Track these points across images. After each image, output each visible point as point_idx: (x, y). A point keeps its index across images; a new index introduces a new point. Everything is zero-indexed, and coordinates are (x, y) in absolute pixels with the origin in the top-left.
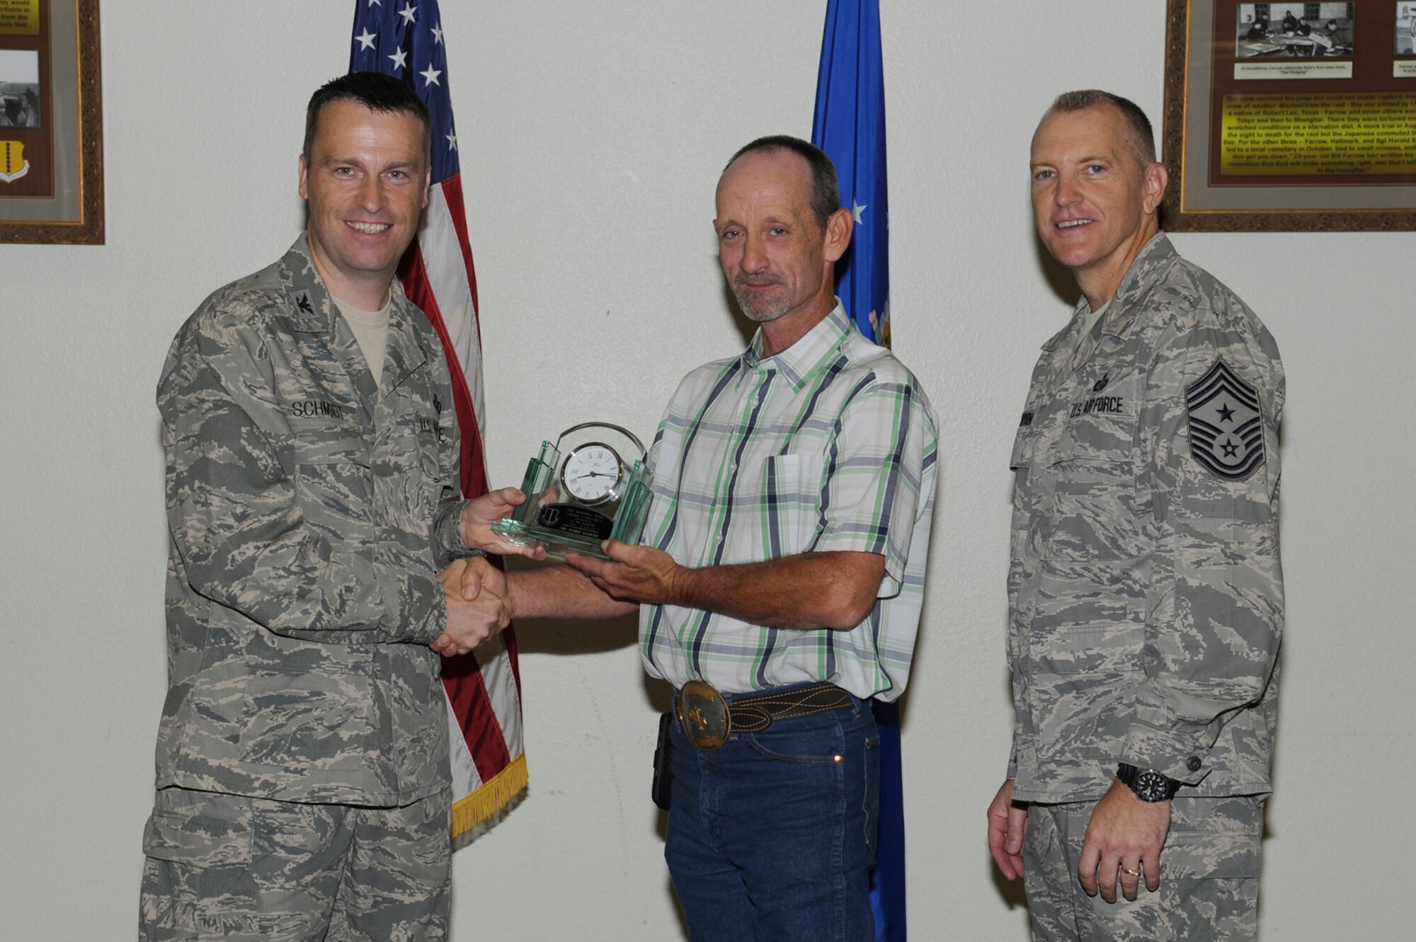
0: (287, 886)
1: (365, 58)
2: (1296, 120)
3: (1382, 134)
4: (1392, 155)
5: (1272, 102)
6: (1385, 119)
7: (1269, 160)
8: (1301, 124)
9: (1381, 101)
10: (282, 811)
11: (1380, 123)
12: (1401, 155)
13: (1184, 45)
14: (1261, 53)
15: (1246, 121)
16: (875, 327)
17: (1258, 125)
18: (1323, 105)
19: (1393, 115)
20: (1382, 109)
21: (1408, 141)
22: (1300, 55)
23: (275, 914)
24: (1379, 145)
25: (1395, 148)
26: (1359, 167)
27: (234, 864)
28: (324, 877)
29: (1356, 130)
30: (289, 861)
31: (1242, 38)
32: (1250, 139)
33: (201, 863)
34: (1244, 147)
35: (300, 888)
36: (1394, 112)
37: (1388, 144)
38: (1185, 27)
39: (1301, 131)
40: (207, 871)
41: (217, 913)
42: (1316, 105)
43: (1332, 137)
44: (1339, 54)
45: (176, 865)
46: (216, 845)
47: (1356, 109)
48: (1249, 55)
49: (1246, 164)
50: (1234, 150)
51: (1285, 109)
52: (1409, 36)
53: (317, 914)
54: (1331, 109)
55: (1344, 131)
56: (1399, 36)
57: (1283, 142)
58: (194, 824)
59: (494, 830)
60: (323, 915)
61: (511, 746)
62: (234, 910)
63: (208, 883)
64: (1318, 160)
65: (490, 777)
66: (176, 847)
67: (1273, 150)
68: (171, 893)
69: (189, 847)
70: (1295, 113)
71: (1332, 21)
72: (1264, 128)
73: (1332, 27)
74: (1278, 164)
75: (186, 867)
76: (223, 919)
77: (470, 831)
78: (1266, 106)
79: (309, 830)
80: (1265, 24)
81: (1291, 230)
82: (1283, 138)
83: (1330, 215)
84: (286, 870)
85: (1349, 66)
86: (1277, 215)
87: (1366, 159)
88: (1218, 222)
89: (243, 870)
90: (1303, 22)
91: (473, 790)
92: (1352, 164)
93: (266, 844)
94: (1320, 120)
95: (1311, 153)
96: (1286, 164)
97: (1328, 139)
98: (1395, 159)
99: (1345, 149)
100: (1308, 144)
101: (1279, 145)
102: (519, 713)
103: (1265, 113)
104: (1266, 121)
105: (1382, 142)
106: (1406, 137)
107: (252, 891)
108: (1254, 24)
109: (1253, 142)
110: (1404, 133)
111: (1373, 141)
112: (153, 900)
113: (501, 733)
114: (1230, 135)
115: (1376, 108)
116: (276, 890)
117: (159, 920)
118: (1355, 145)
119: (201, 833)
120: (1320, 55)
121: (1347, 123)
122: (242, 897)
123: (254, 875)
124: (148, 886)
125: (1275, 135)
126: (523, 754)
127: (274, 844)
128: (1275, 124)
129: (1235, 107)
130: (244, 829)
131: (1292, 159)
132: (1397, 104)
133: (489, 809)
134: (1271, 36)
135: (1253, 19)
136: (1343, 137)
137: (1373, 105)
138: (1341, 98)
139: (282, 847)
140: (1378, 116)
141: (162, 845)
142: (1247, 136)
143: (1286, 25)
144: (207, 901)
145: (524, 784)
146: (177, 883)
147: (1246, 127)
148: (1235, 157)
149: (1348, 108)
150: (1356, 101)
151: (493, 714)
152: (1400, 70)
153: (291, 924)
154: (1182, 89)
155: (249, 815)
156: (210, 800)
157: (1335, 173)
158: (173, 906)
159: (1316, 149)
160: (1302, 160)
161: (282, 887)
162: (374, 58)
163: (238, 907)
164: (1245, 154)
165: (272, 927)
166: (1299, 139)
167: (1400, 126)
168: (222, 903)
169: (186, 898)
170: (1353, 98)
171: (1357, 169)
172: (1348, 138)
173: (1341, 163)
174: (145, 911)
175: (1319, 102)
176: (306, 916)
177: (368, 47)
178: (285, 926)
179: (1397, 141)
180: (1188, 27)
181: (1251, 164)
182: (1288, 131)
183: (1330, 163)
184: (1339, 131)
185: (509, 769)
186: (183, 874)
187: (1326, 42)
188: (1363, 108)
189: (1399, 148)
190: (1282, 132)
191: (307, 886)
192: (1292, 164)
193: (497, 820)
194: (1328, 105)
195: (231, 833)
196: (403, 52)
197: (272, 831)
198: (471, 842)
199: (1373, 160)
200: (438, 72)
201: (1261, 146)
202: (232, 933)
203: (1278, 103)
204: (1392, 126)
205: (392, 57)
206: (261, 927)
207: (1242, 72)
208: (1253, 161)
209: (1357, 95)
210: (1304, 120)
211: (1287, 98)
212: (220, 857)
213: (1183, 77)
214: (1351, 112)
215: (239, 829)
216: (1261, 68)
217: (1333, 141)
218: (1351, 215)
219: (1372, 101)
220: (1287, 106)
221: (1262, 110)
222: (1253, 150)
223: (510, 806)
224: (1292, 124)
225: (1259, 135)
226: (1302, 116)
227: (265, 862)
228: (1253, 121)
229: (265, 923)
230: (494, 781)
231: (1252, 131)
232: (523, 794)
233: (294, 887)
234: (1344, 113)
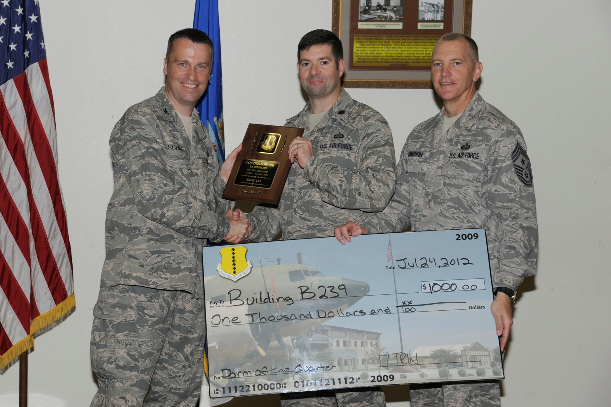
0: (149, 329)
1: (5, 10)
2: (382, 45)
3: (414, 51)
4: (417, 59)
5: (372, 38)
6: (415, 45)
7: (371, 60)
8: (384, 47)
9: (413, 38)
10: (148, 302)
11: (413, 47)
12: (421, 59)
13: (339, 15)
14: (368, 19)
15: (363, 45)
16: (216, 123)
17: (367, 46)
18: (392, 39)
19: (418, 44)
20: (414, 41)
21: (423, 54)
22: (383, 19)
23: (144, 340)
24: (412, 55)
25: (418, 57)
26: (405, 63)
27: (130, 321)
28: (163, 327)
29: (404, 49)
30: (150, 320)
31: (361, 12)
32: (364, 52)
33: (117, 320)
34: (362, 55)
35: (154, 330)
36: (418, 42)
37: (416, 55)
38: (339, 7)
39: (383, 49)
40: (119, 323)
41: (123, 339)
42: (389, 39)
43: (395, 52)
44: (398, 19)
45: (107, 321)
46: (123, 314)
47: (404, 41)
48: (364, 19)
49: (363, 62)
50: (358, 56)
51: (377, 41)
52: (423, 13)
53: (160, 341)
54: (395, 41)
55: (399, 50)
56: (420, 13)
57: (377, 53)
58: (114, 306)
59: (60, 324)
60: (162, 341)
61: (68, 290)
62: (129, 338)
63: (119, 328)
64: (390, 60)
65: (59, 303)
66: (108, 314)
67: (373, 56)
68: (105, 331)
69: (113, 314)
70: (381, 42)
71: (395, 7)
72: (370, 48)
73: (395, 9)
74: (375, 62)
75: (111, 322)
76: (125, 341)
77: (51, 325)
78: (370, 39)
79: (157, 309)
80: (370, 7)
81: (380, 88)
82: (377, 52)
83: (394, 82)
84: (149, 324)
85: (401, 24)
86: (375, 82)
87: (408, 60)
88: (352, 84)
89: (133, 323)
90: (384, 7)
91: (52, 308)
92: (402, 62)
93: (142, 314)
94: (391, 45)
95: (387, 58)
96: (378, 62)
97: (394, 52)
98: (418, 61)
99: (400, 56)
100: (386, 54)
101: (375, 55)
102: (72, 277)
103: (370, 42)
104: (370, 45)
105: (414, 54)
106: (422, 52)
107: (135, 330)
108: (366, 7)
109: (365, 53)
110: (422, 51)
111: (410, 54)
112: (98, 334)
113: (64, 285)
114: (357, 50)
115: (411, 41)
116: (145, 331)
117: (100, 341)
118: (403, 55)
119: (117, 309)
120: (390, 20)
121: (401, 46)
122: (132, 333)
123: (137, 325)
124: (95, 329)
125: (374, 51)
126: (74, 293)
127: (145, 314)
128: (374, 46)
129: (359, 39)
130: (133, 308)
131: (380, 60)
132: (419, 40)
133: (58, 316)
134: (372, 12)
135: (365, 5)
136: (399, 52)
137: (410, 40)
138: (398, 37)
139: (148, 315)
140: (412, 44)
141: (103, 314)
142: (363, 51)
143: (378, 8)
144: (119, 334)
145: (74, 306)
146: (108, 327)
147: (363, 47)
148: (359, 59)
149: (401, 41)
150: (404, 38)
151: (61, 278)
152: (420, 26)
153: (150, 344)
154: (339, 32)
155: (136, 303)
156: (121, 297)
157: (396, 66)
158: (106, 335)
159: (389, 56)
160: (384, 61)
161: (147, 330)
162: (9, 10)
163: (131, 337)
164: (362, 58)
165: (143, 345)
166: (383, 52)
167: (420, 48)
168: (125, 335)
169: (111, 333)
170: (403, 37)
171: (404, 65)
172: (401, 52)
173: (398, 62)
174: (95, 338)
175: (390, 38)
176: (155, 341)
177: (6, 6)
178: (148, 344)
179: (419, 54)
180: (340, 8)
181: (364, 62)
182: (379, 49)
183: (394, 62)
184: (398, 49)
185: (67, 299)
186: (110, 324)
187: (393, 15)
188: (407, 41)
189: (420, 57)
190: (376, 49)
191: (156, 330)
192: (380, 62)
193: (62, 320)
194: (394, 39)
195: (129, 309)
196: (21, 8)
197: (144, 309)
198: (51, 329)
199: (410, 61)
200: (36, 17)
201: (368, 55)
202: (128, 346)
203: (374, 38)
204: (417, 48)
205: (17, 10)
206: (139, 344)
207: (361, 26)
208: (366, 60)
209: (404, 35)
210: (385, 45)
211: (378, 36)
212: (125, 318)
213: (339, 27)
214: (402, 42)
215: (132, 308)
216: (368, 24)
217: (395, 53)
218: (402, 82)
219: (410, 38)
220: (378, 39)
221: (369, 41)
222: (366, 56)
223: (68, 314)
224: (380, 46)
225: (368, 51)
226: (384, 43)
227: (141, 320)
228: (365, 45)
229: (140, 343)
230: (61, 304)
231: (365, 49)
232: (73, 309)
233: (152, 330)
234: (400, 42)
